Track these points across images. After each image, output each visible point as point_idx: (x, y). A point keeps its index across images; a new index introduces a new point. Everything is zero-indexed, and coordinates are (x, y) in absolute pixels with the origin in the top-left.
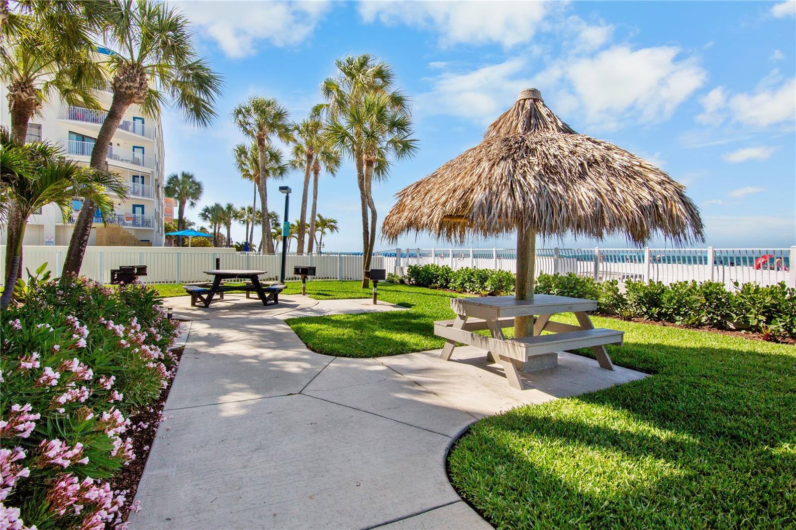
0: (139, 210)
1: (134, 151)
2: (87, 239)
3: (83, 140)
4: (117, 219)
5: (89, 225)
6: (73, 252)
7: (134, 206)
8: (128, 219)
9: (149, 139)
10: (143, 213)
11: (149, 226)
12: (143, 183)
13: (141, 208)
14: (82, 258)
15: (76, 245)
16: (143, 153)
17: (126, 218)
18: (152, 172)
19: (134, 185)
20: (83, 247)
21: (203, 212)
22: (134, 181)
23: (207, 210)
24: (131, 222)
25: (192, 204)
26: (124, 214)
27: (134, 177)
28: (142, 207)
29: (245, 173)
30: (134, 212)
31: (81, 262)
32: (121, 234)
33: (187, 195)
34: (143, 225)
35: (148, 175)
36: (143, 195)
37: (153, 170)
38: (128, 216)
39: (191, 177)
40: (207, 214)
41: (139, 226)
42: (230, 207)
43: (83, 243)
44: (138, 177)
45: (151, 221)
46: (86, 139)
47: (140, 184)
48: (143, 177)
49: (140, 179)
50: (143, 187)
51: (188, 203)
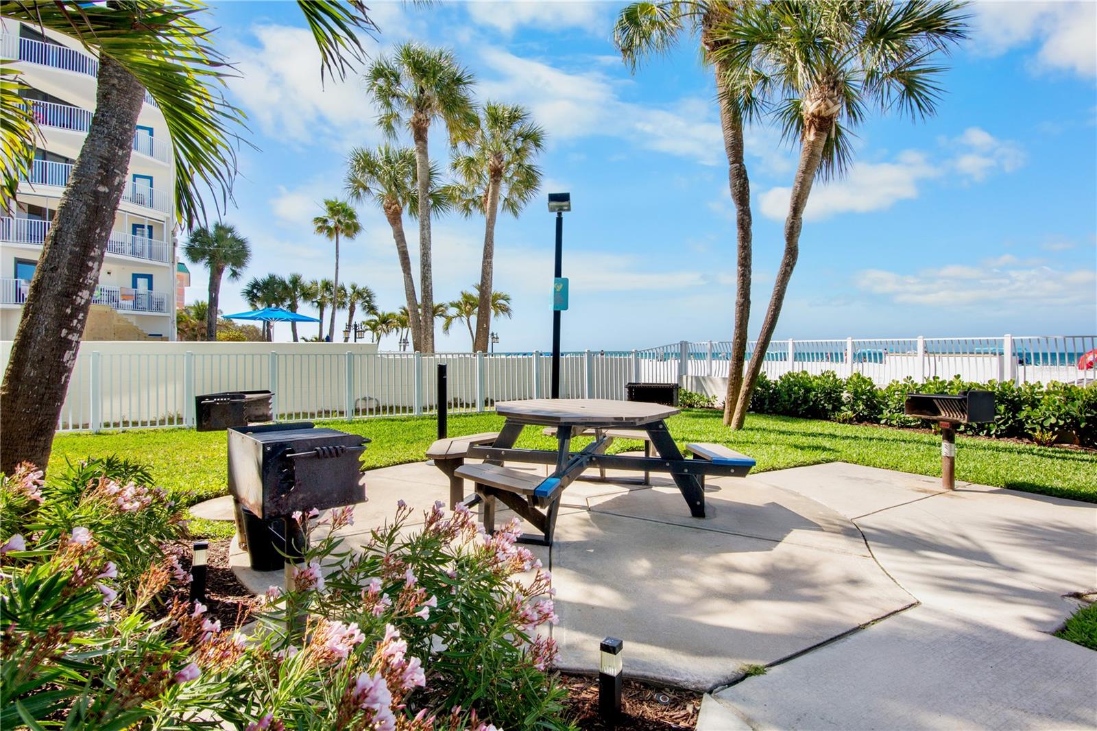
0: (143, 283)
1: (134, 181)
2: (88, 302)
3: (45, 159)
4: (105, 298)
5: (95, 253)
6: (33, 351)
7: (135, 277)
8: (125, 297)
9: (162, 163)
10: (150, 287)
11: (161, 310)
12: (151, 236)
13: (146, 280)
14: (69, 370)
15: (46, 321)
16: (151, 186)
17: (122, 295)
18: (168, 218)
19: (134, 240)
20: (72, 330)
21: (249, 289)
22: (134, 232)
23: (255, 285)
24: (130, 303)
25: (235, 274)
26: (117, 288)
27: (135, 227)
28: (150, 278)
29: (320, 224)
30: (135, 285)
31: (64, 387)
32: (115, 322)
33: (226, 258)
34: (151, 309)
35: (161, 224)
36: (150, 257)
37: (168, 215)
38: (125, 292)
39: (230, 230)
40: (255, 291)
41: (143, 309)
42: (295, 281)
43: (74, 315)
44: (143, 226)
45: (165, 301)
46: (48, 156)
47: (146, 238)
48: (150, 228)
49: (146, 230)
50: (150, 243)
51: (227, 272)
